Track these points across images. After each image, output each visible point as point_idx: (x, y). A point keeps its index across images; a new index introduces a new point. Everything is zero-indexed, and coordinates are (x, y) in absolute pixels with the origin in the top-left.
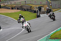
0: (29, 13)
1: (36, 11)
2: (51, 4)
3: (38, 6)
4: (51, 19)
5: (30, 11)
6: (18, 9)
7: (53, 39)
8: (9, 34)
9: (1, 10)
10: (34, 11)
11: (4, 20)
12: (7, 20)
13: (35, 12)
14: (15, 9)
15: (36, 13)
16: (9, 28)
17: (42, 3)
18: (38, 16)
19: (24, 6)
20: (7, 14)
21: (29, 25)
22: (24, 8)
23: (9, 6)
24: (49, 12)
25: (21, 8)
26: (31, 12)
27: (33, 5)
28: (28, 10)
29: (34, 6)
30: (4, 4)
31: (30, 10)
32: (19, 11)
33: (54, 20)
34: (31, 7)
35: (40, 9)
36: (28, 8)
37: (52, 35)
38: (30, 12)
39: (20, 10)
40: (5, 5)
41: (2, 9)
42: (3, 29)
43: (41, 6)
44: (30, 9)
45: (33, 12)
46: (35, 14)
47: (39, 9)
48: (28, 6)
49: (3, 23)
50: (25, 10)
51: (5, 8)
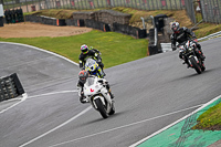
0: (121, 39)
1: (145, 31)
2: (198, 9)
3: (152, 15)
4: (189, 66)
5: (124, 32)
6: (82, 24)
7: (208, 129)
8: (50, 111)
9: (25, 28)
10: (140, 31)
11: (35, 62)
12: (44, 64)
13: (143, 34)
14: (74, 25)
15: (148, 38)
16: (51, 90)
17: (168, 4)
18: (155, 50)
19: (103, 15)
20: (43, 43)
21: (104, 90)
22: (105, 19)
23: (51, 15)
24: (182, 41)
25: (94, 21)
26: (129, 34)
27: (137, 9)
28: (117, 28)
29: (138, 12)
30: (34, 8)
31: (124, 26)
32: (86, 30)
33: (199, 73)
34: (130, 17)
35: (160, 23)
36: (118, 21)
37: (202, 117)
38: (125, 36)
39: (90, 29)
40: (37, 9)
41: (28, 24)
42: (30, 93)
43: (163, 13)
44: (126, 25)
45: (135, 35)
46: (143, 43)
47: (156, 26)
48: (119, 13)
49: (30, 73)
50: (108, 29)
51: (37, 22)
